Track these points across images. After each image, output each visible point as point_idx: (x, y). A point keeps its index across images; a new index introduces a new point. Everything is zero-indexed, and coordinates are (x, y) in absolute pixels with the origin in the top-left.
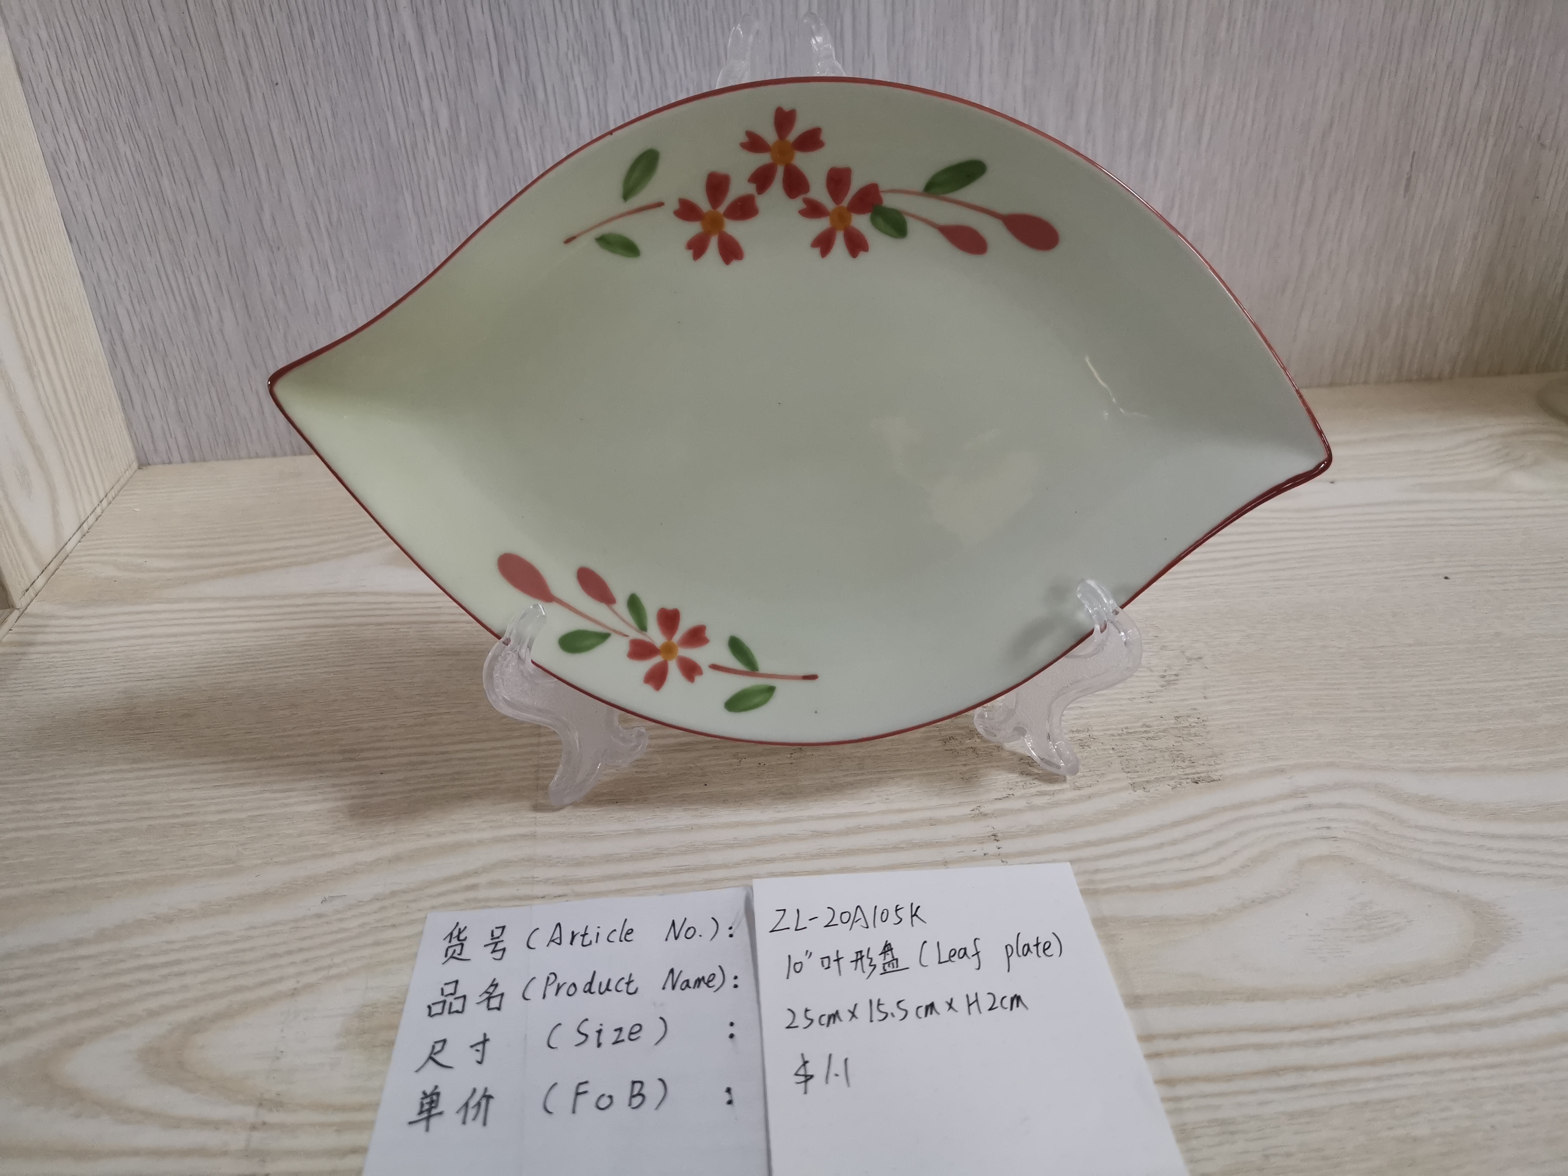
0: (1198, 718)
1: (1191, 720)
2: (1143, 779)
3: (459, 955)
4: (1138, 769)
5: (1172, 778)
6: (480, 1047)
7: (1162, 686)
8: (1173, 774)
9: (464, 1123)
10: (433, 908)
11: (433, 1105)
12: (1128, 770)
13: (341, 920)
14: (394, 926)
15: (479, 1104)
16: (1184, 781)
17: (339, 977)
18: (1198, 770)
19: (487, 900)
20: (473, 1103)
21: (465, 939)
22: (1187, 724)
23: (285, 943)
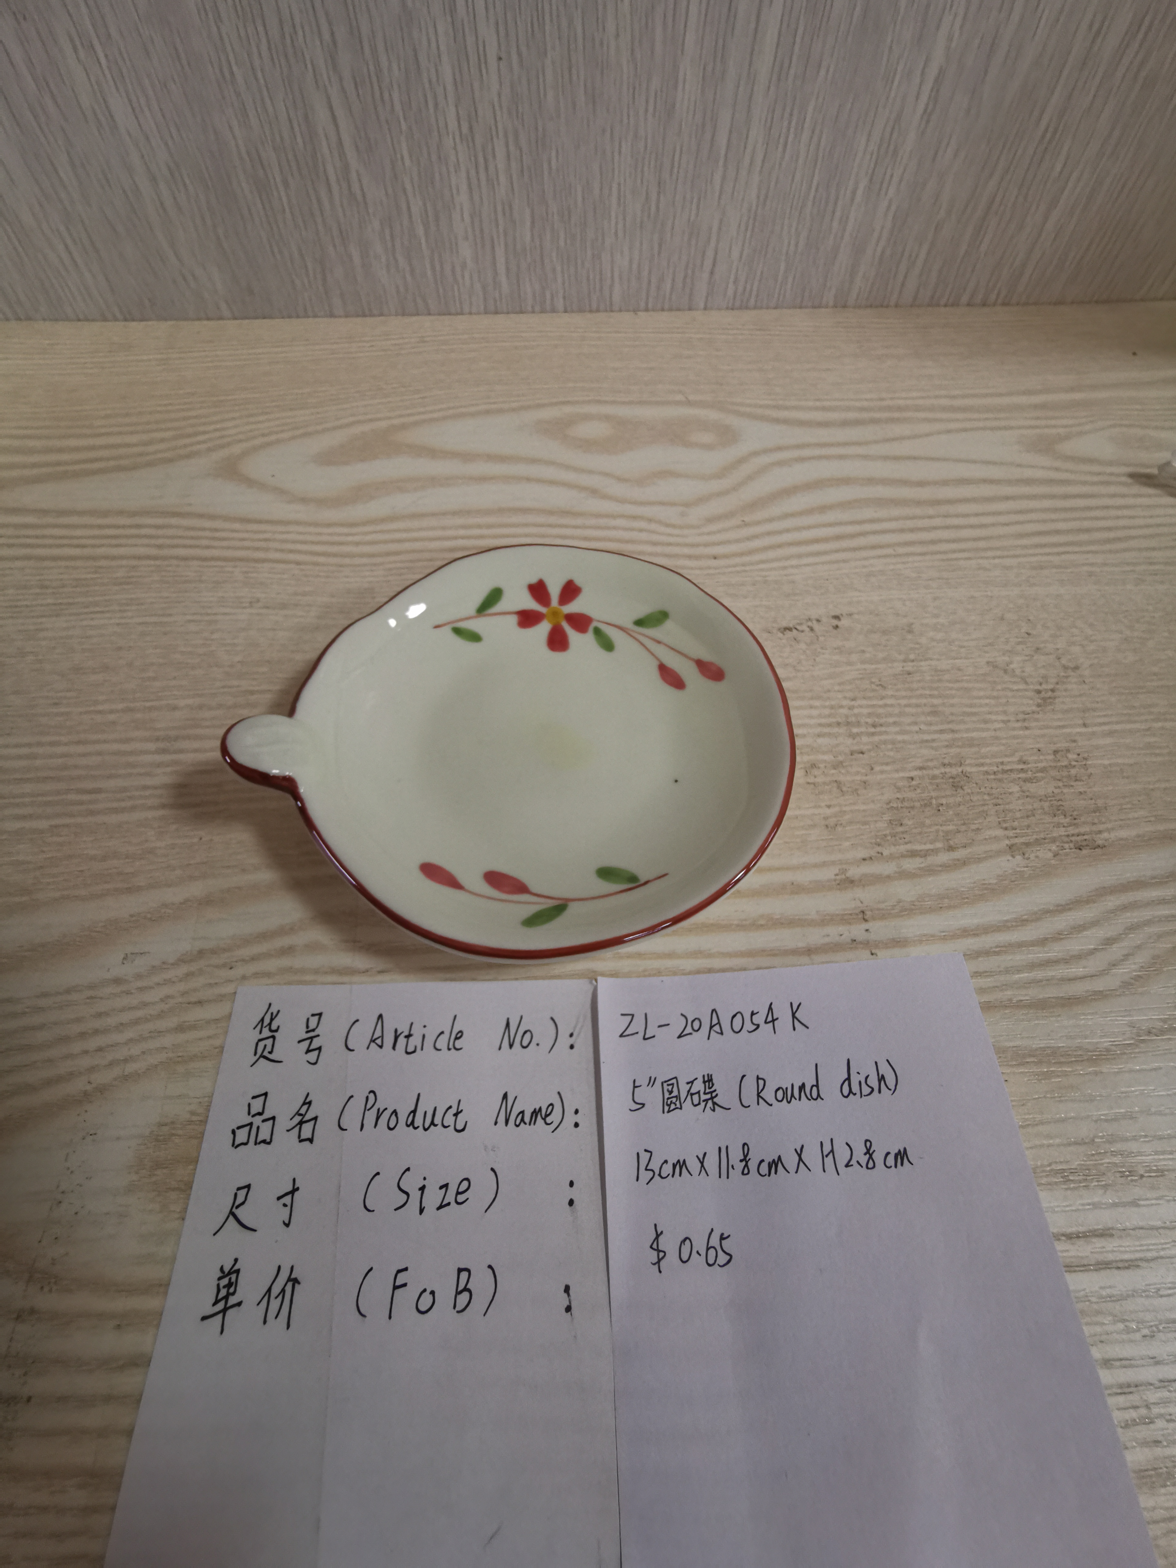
0: (1079, 755)
1: (1070, 756)
2: (1022, 840)
3: (270, 1053)
4: (1016, 824)
5: (1054, 840)
6: (287, 1200)
7: (1039, 705)
8: (1054, 835)
9: (265, 1322)
10: (244, 978)
11: (232, 1290)
12: (1005, 825)
13: (141, 989)
14: (200, 1003)
15: (283, 1291)
16: (1066, 846)
17: (135, 1077)
18: (1082, 830)
19: (303, 971)
20: (276, 1290)
21: (276, 1031)
22: (1065, 763)
23: (78, 1020)
